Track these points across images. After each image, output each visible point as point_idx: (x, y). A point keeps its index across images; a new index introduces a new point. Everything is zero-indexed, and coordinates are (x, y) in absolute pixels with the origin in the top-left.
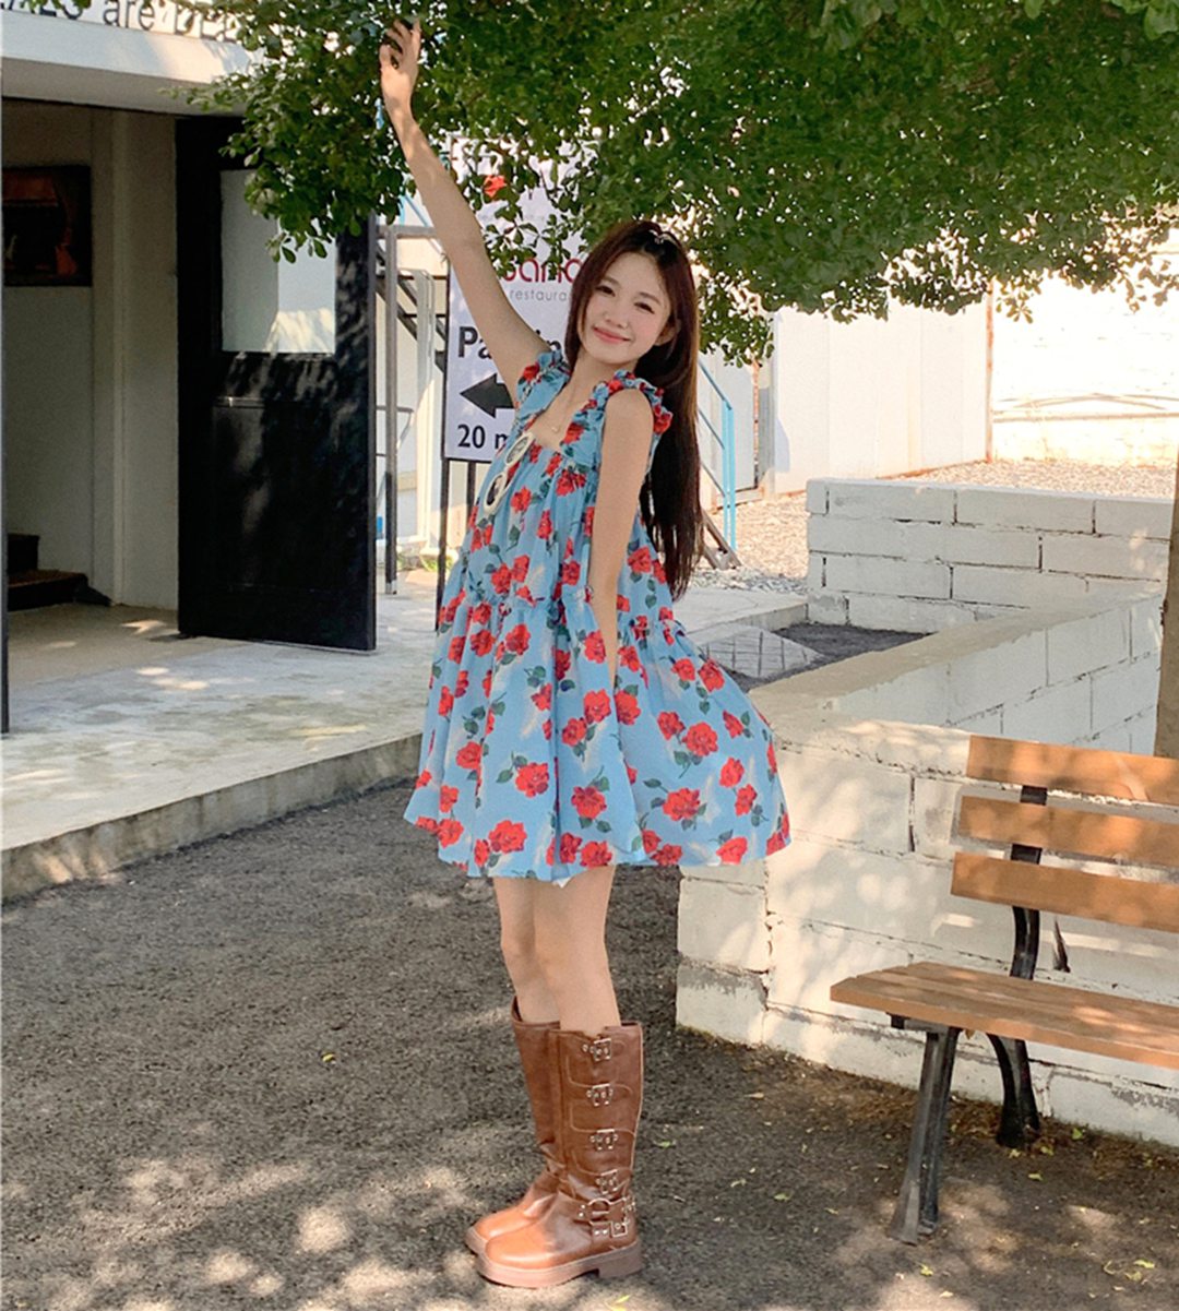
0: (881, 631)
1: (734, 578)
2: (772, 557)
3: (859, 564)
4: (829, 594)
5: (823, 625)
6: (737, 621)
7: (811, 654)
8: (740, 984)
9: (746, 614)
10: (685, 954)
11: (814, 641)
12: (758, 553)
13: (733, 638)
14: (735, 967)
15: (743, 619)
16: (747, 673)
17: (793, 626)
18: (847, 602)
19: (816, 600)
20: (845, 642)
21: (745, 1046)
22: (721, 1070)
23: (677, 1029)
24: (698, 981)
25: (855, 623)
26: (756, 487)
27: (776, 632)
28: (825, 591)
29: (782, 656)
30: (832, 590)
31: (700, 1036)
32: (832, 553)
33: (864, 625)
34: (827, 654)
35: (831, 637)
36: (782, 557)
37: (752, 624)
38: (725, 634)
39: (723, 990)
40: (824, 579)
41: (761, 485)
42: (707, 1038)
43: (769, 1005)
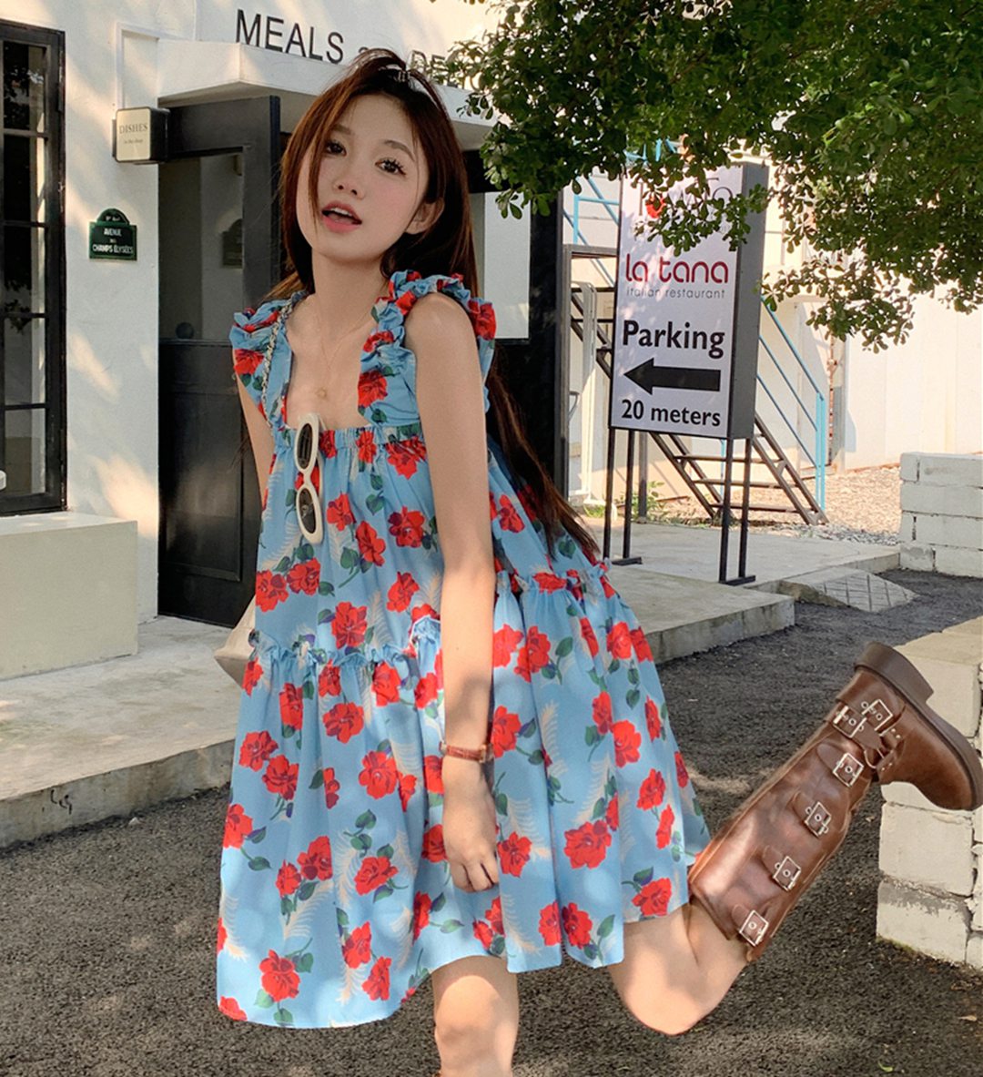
0: (965, 577)
1: (826, 532)
2: (852, 517)
3: (944, 522)
4: (919, 546)
5: (912, 571)
6: (845, 565)
7: (910, 595)
8: (943, 906)
9: (852, 559)
10: (887, 872)
11: (909, 583)
12: (840, 515)
13: (845, 578)
14: (939, 890)
15: (851, 564)
16: (860, 607)
17: (889, 570)
18: (934, 553)
19: (906, 551)
20: (935, 586)
21: (948, 964)
22: (930, 989)
23: (877, 941)
24: (901, 899)
25: (941, 570)
26: (829, 464)
27: (880, 574)
28: (915, 544)
29: (887, 595)
30: (922, 543)
31: (902, 950)
32: (922, 513)
33: (949, 572)
34: (922, 594)
35: (921, 580)
36: (859, 517)
37: (857, 568)
38: (839, 575)
39: (925, 909)
40: (914, 534)
41: (833, 462)
42: (909, 952)
43: (973, 927)
